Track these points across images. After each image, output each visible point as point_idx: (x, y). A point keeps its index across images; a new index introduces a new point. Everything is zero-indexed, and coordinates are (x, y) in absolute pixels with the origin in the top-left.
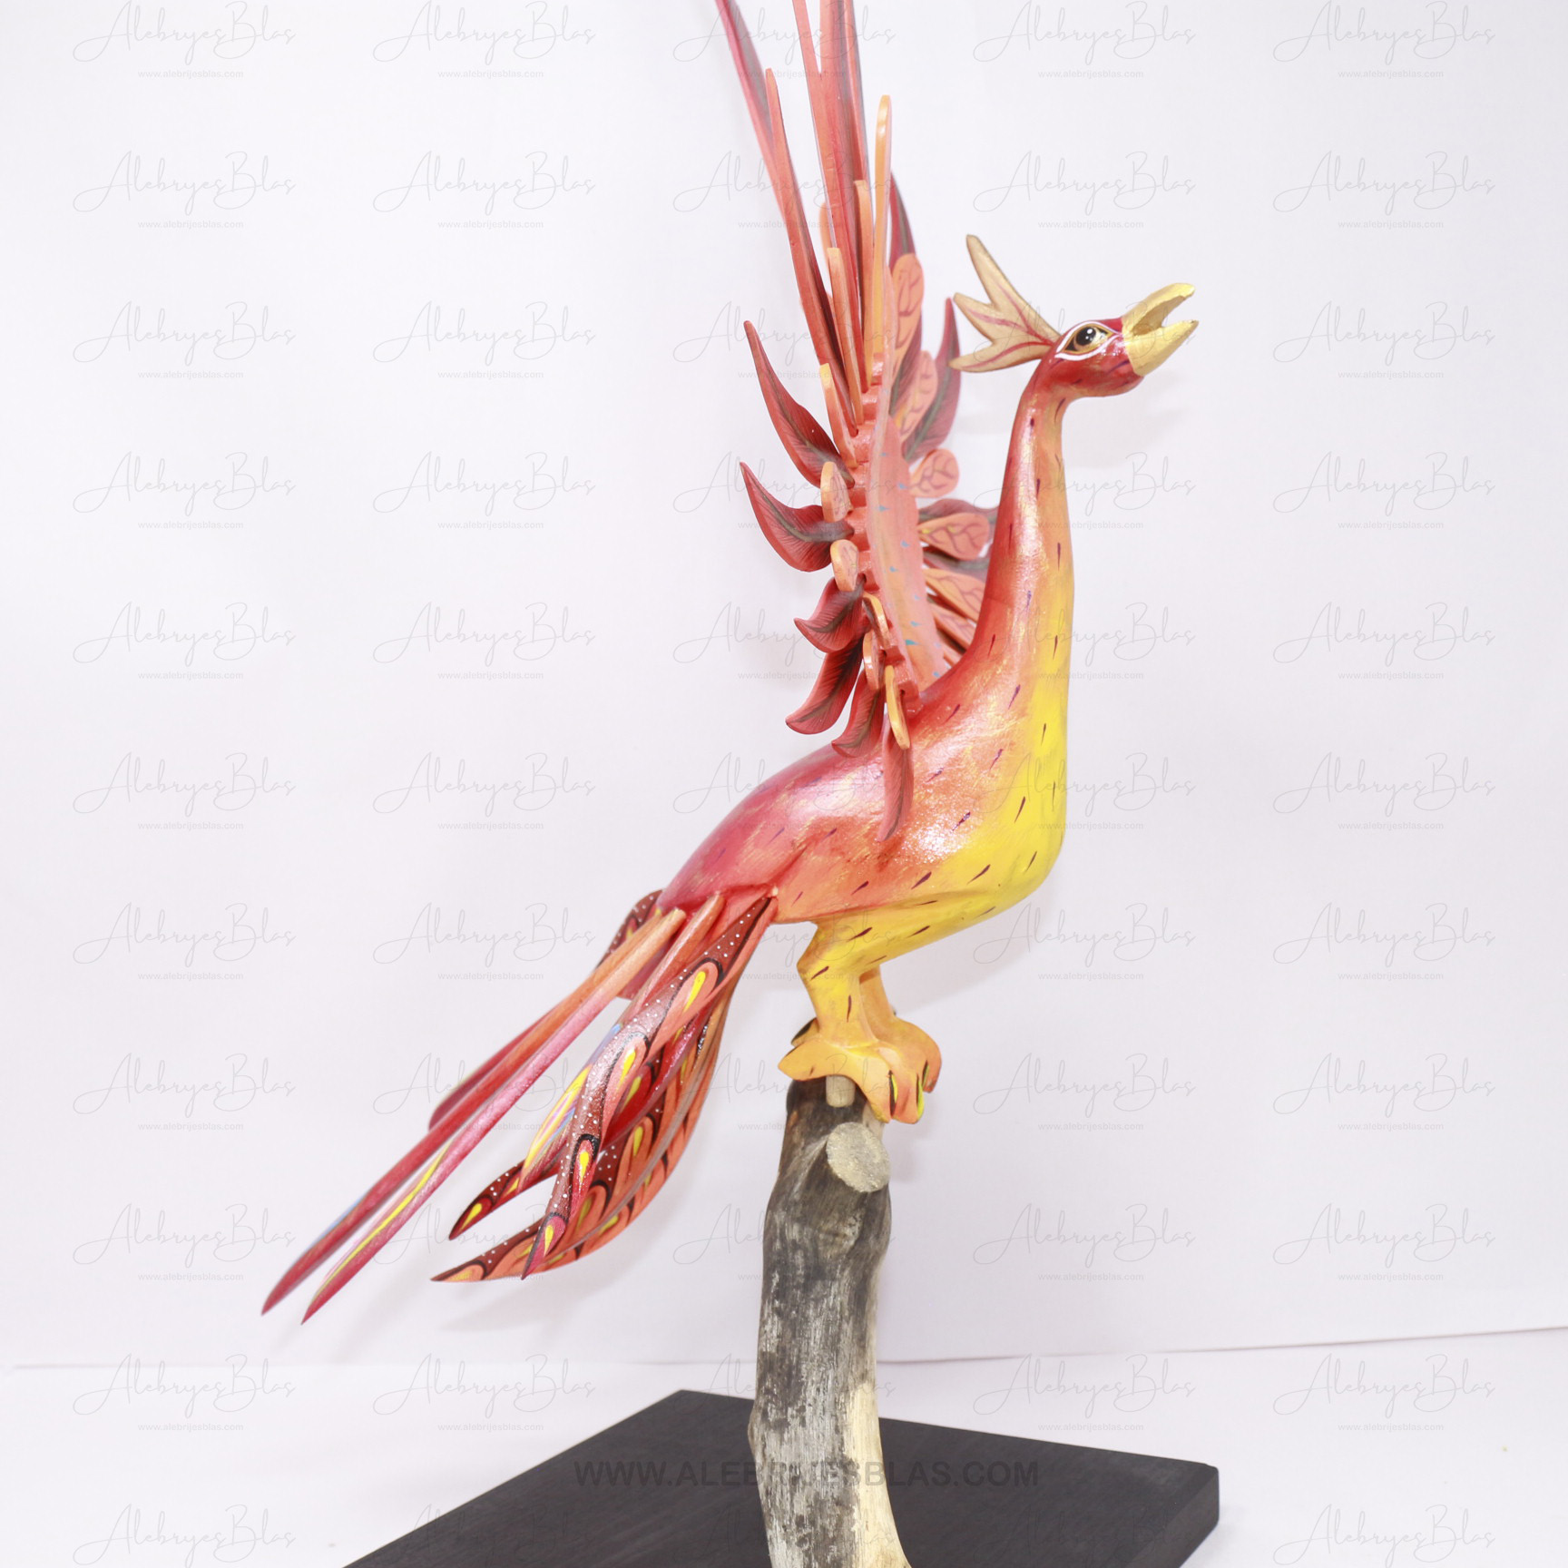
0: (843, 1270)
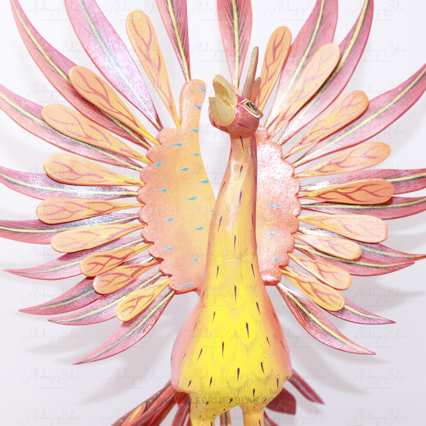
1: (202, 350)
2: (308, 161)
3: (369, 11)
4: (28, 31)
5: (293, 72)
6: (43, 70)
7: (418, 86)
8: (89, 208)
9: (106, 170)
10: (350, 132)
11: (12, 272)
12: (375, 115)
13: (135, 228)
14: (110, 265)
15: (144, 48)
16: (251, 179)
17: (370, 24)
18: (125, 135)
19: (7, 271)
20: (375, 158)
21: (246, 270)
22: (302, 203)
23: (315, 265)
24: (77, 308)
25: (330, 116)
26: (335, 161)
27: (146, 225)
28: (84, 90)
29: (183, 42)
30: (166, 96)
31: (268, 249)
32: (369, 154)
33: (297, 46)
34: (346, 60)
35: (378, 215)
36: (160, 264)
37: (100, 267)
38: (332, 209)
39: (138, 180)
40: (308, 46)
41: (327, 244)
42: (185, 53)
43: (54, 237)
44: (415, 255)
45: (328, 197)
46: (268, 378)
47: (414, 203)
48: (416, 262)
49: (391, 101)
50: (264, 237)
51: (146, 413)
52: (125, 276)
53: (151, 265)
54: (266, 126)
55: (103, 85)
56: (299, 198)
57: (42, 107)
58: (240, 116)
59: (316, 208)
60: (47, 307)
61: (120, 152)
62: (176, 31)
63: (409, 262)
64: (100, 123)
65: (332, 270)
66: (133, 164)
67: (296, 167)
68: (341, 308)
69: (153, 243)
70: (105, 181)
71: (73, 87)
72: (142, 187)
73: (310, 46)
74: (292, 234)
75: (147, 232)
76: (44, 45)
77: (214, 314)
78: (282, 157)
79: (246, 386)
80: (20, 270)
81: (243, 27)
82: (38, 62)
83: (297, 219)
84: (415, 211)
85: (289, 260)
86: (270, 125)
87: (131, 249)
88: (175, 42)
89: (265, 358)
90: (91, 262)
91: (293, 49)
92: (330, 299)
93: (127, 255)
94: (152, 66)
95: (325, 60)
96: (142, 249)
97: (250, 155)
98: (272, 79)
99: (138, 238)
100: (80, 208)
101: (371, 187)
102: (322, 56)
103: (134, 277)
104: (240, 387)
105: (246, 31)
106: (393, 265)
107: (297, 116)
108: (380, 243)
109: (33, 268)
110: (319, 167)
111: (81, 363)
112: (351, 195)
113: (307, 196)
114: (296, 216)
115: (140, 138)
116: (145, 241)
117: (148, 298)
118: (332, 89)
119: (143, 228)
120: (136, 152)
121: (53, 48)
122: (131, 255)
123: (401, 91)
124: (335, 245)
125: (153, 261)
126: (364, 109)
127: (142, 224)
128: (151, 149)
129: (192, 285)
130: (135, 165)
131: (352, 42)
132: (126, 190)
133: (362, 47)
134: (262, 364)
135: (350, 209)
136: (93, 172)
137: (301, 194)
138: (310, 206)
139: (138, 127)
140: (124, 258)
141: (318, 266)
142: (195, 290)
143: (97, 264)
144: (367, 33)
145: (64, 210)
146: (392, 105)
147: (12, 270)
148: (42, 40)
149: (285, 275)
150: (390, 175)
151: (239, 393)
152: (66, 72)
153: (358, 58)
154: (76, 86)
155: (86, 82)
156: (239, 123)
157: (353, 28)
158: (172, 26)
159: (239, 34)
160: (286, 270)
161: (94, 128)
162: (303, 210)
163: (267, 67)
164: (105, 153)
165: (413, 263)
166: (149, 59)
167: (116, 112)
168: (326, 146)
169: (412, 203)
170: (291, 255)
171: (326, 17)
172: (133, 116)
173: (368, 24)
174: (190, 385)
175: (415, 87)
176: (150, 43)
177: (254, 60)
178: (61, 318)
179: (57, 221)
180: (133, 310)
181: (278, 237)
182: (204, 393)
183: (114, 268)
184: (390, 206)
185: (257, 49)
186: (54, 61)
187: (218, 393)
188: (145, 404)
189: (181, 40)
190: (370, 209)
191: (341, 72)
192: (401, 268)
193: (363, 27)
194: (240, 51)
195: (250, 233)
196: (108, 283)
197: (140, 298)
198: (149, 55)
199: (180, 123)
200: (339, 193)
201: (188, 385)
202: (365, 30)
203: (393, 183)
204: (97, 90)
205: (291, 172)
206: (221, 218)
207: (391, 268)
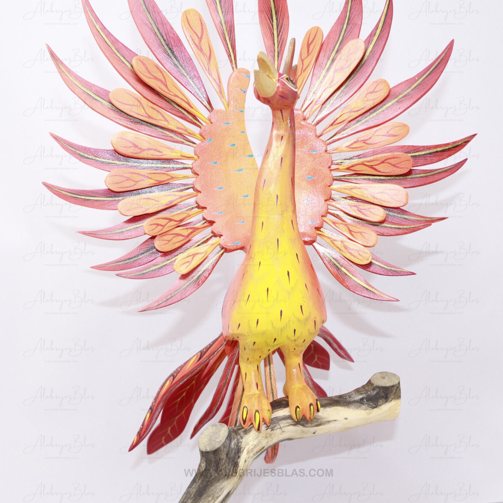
0: (199, 479)
1: (249, 296)
2: (339, 139)
3: (389, 13)
4: (98, 27)
5: (325, 65)
6: (111, 59)
7: (432, 75)
8: (150, 178)
9: (165, 146)
10: (374, 114)
11: (84, 233)
12: (396, 100)
13: (190, 196)
14: (169, 226)
15: (197, 41)
16: (290, 147)
17: (390, 23)
18: (181, 115)
19: (80, 232)
20: (396, 136)
21: (287, 225)
22: (334, 176)
23: (346, 227)
24: (141, 264)
25: (357, 100)
26: (362, 139)
27: (199, 193)
28: (146, 76)
29: (230, 36)
30: (216, 82)
31: (305, 214)
32: (390, 133)
33: (328, 44)
34: (370, 53)
35: (399, 184)
36: (211, 227)
37: (160, 228)
38: (360, 179)
39: (192, 154)
40: (337, 43)
41: (356, 208)
42: (232, 46)
43: (121, 203)
44: (431, 218)
45: (356, 169)
46: (307, 320)
47: (430, 174)
48: (433, 224)
49: (409, 88)
50: (301, 203)
51: (200, 361)
52: (183, 236)
53: (203, 227)
54: (303, 109)
55: (161, 72)
56: (331, 170)
57: (109, 92)
58: (281, 89)
59: (347, 179)
60: (115, 264)
61: (177, 130)
62: (224, 28)
63: (427, 224)
64: (159, 105)
65: (360, 231)
66: (187, 141)
67: (328, 144)
68: (368, 262)
69: (205, 208)
70: (164, 155)
71: (136, 75)
72: (196, 160)
73: (339, 42)
74: (326, 201)
75: (201, 199)
76: (111, 39)
77: (260, 264)
78: (316, 136)
79: (288, 326)
80: (91, 231)
81: (281, 27)
82: (106, 53)
83: (330, 188)
84: (431, 180)
85: (323, 223)
86: (306, 109)
87: (187, 213)
88: (223, 36)
89: (304, 302)
90: (153, 223)
91: (324, 47)
92: (359, 254)
93: (184, 218)
94: (204, 55)
95: (352, 54)
96: (196, 213)
97: (289, 126)
98: (307, 70)
99: (193, 204)
100: (143, 178)
101: (392, 160)
102: (350, 50)
103: (190, 237)
104: (283, 328)
105: (284, 31)
106: (413, 226)
107: (329, 101)
108: (401, 208)
109: (103, 230)
110: (348, 144)
111: (144, 311)
112: (376, 167)
113: (338, 169)
114: (329, 186)
115: (194, 118)
116: (198, 207)
117: (202, 255)
118: (358, 77)
119: (196, 196)
120: (190, 130)
121: (118, 41)
122: (187, 218)
123: (418, 80)
124: (362, 209)
125: (206, 224)
126: (386, 95)
127: (196, 192)
128: (203, 128)
129: (240, 244)
130: (189, 142)
131: (375, 38)
132: (182, 163)
133: (384, 43)
134: (301, 306)
135: (375, 179)
136: (154, 147)
137: (333, 167)
138: (341, 177)
139: (192, 108)
140: (181, 221)
141: (348, 228)
142: (242, 248)
143: (158, 225)
144: (388, 31)
145: (128, 179)
146: (410, 92)
147: (85, 232)
148: (109, 35)
149: (320, 235)
150: (409, 150)
151: (282, 333)
152: (130, 61)
153: (380, 51)
154: (139, 72)
155: (147, 69)
156: (280, 95)
157: (375, 27)
158: (221, 23)
159: (277, 34)
160: (320, 231)
161: (154, 109)
162: (334, 181)
163: (302, 61)
164: (164, 131)
165: (430, 225)
166: (201, 50)
167: (173, 95)
168: (354, 126)
169: (428, 174)
170: (324, 218)
171: (353, 19)
172: (188, 99)
173: (389, 23)
174: (239, 328)
175: (429, 77)
176: (202, 37)
177: (292, 48)
178: (127, 273)
179: (123, 189)
180: (189, 264)
181: (313, 203)
182: (251, 334)
183: (172, 229)
184: (410, 177)
185: (294, 40)
186: (120, 52)
187: (263, 333)
188: (199, 354)
189: (228, 36)
190: (392, 179)
191: (366, 63)
192: (420, 229)
193: (384, 26)
194: (279, 47)
195: (290, 193)
196: (167, 242)
197: (194, 255)
198: (201, 46)
199: (228, 105)
200: (366, 165)
201: (237, 328)
202: (386, 29)
203: (412, 156)
204: (156, 76)
205: (324, 148)
206: (265, 181)
207: (411, 229)
